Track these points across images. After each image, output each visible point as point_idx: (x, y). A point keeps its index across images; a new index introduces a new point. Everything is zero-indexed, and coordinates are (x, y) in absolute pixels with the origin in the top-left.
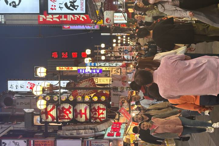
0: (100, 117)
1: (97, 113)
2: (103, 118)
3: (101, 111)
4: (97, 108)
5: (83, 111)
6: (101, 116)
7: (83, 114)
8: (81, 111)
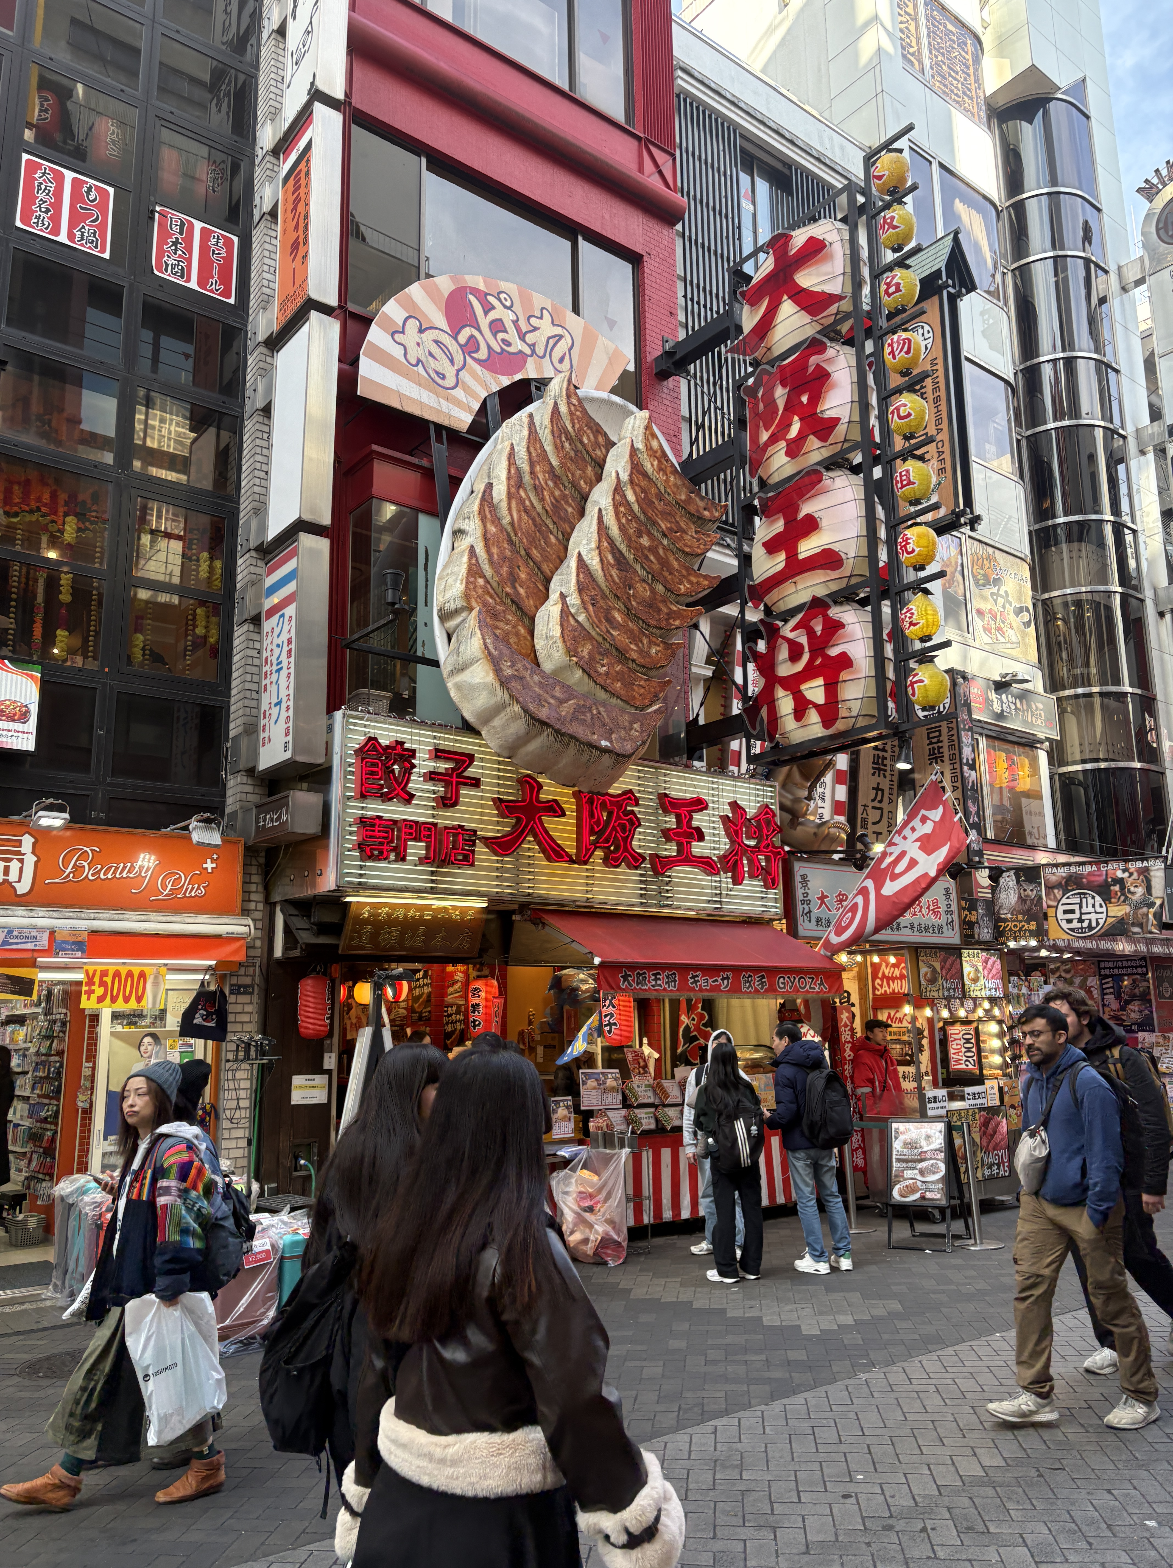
0: (780, 693)
1: (800, 666)
2: (774, 718)
3: (815, 691)
4: (833, 652)
5: (807, 548)
6: (785, 704)
7: (792, 555)
8: (811, 525)
